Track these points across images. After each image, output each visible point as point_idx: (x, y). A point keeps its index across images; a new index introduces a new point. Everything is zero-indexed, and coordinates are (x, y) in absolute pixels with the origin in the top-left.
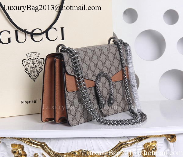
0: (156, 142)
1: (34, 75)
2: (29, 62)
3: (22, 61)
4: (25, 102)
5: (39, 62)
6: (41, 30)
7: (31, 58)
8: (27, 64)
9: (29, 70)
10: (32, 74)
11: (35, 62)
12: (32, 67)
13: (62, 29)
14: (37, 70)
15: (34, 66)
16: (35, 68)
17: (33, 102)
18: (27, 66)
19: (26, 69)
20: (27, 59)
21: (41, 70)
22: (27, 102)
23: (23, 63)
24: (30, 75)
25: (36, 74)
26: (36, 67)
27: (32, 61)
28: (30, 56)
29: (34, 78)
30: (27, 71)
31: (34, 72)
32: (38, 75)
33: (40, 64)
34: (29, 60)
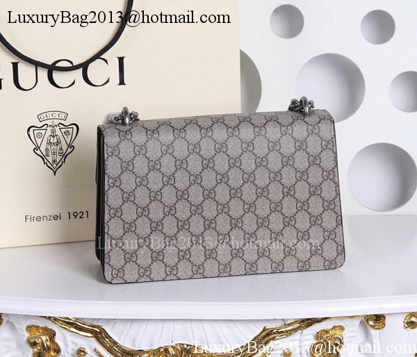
0: (342, 328)
1: (54, 161)
2: (43, 132)
3: (29, 130)
4: (32, 219)
5: (67, 133)
6: (72, 63)
7: (49, 123)
8: (40, 135)
9: (43, 148)
10: (50, 159)
11: (58, 132)
13: (121, 60)
14: (61, 149)
15: (54, 140)
16: (57, 145)
17: (52, 218)
18: (39, 141)
19: (37, 148)
20: (40, 125)
21: (70, 150)
22: (39, 219)
23: (29, 135)
24: (46, 161)
25: (59, 158)
26: (58, 143)
27: (49, 129)
28: (46, 118)
29: (55, 166)
30: (38, 152)
31: (54, 153)
32: (63, 160)
33: (70, 137)
34: (44, 127)
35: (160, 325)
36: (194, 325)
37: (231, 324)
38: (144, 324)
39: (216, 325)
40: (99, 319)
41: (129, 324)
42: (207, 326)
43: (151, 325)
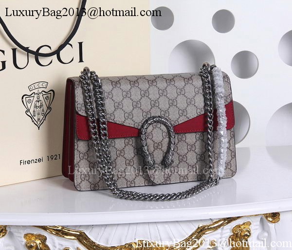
0: (249, 224)
1: (39, 119)
2: (32, 98)
3: (22, 98)
4: (24, 162)
5: (47, 98)
6: (50, 47)
8: (30, 101)
10: (36, 118)
11: (41, 98)
12: (36, 107)
13: (81, 44)
14: (43, 110)
15: (38, 104)
16: (41, 108)
17: (37, 161)
18: (29, 105)
19: (28, 110)
20: (30, 93)
21: (48, 111)
22: (29, 162)
23: (23, 101)
24: (33, 120)
25: (41, 117)
27: (36, 96)
28: (34, 88)
29: (39, 123)
30: (29, 113)
31: (39, 114)
32: (44, 118)
33: (49, 101)
34: (33, 95)
35: (126, 228)
36: (151, 226)
37: (177, 224)
38: (115, 228)
39: (166, 226)
40: (80, 226)
41: (103, 228)
42: (160, 226)
43: (120, 228)
